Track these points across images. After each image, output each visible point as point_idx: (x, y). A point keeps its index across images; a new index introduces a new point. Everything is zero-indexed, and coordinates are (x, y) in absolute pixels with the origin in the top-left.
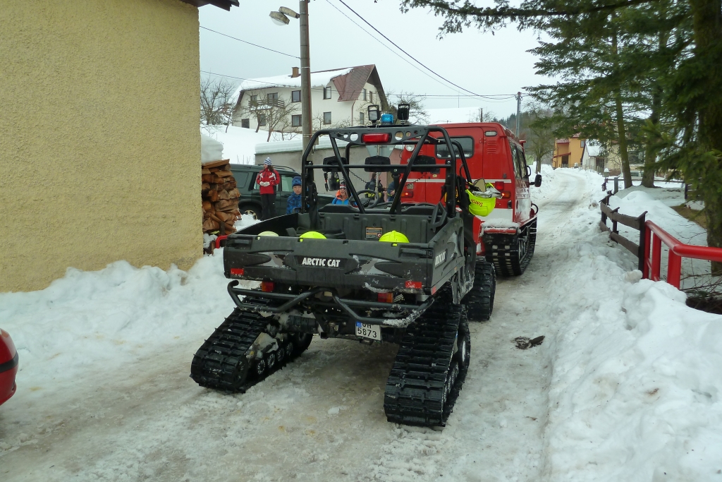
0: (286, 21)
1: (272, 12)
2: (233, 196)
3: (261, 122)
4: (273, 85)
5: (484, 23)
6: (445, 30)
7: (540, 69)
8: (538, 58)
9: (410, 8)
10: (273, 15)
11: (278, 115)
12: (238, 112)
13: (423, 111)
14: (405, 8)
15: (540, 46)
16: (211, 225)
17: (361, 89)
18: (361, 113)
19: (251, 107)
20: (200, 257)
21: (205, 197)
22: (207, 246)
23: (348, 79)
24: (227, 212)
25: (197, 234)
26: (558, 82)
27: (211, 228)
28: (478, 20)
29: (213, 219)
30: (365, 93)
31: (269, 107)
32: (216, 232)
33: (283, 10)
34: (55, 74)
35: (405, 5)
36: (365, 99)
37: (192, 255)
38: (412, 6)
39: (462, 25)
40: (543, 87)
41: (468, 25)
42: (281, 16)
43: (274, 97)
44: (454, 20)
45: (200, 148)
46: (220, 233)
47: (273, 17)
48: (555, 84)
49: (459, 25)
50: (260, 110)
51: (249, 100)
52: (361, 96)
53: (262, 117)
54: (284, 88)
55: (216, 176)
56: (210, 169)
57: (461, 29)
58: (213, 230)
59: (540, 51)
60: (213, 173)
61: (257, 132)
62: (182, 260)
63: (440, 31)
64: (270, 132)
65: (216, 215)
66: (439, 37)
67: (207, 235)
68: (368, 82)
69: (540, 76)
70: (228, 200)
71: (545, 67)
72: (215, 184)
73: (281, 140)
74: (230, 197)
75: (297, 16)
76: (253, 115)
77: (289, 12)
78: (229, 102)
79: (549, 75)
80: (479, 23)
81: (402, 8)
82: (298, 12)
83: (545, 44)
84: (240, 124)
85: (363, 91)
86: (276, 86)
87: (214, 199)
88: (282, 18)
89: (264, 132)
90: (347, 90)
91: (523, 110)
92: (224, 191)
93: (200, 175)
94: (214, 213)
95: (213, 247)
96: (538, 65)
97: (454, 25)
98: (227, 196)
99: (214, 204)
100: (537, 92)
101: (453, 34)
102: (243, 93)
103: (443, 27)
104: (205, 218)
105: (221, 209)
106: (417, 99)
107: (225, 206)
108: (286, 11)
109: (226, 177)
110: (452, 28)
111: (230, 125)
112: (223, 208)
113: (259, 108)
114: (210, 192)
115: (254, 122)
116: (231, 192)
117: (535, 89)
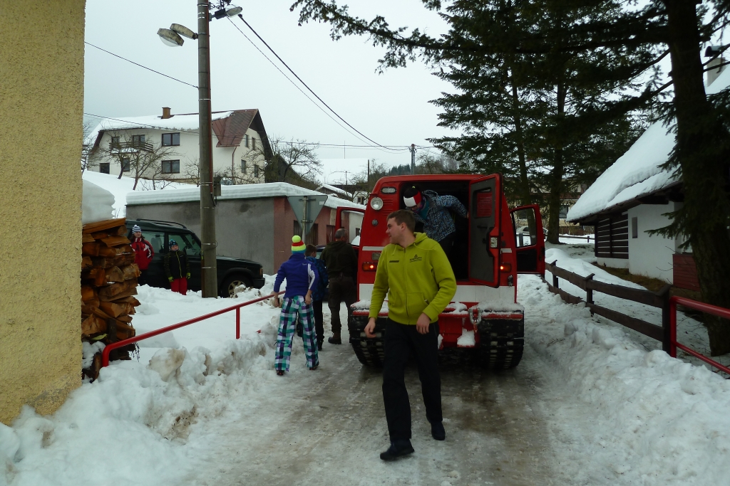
0: (180, 42)
1: (161, 30)
2: (129, 276)
3: (125, 168)
4: (139, 126)
5: (433, 58)
6: (386, 64)
7: (443, 120)
8: (442, 110)
9: (343, 35)
10: (162, 33)
11: (147, 160)
12: (97, 155)
13: (316, 160)
14: (336, 35)
15: (443, 97)
16: (94, 325)
17: (243, 135)
18: (242, 161)
19: (112, 149)
20: (76, 386)
21: (87, 280)
22: (88, 363)
23: (228, 124)
24: (119, 302)
25: (71, 346)
26: (462, 135)
27: (94, 330)
28: (426, 53)
29: (96, 316)
30: (247, 139)
31: (135, 151)
32: (101, 337)
33: (176, 28)
35: (336, 31)
36: (247, 146)
37: (60, 385)
38: (345, 32)
39: (407, 58)
40: (447, 139)
41: (413, 59)
42: (174, 35)
43: (140, 139)
44: (397, 53)
45: (80, 200)
46: (108, 337)
47: (161, 35)
48: (460, 137)
49: (403, 57)
50: (125, 154)
51: (110, 141)
52: (243, 143)
53: (125, 161)
54: (153, 130)
55: (104, 245)
56: (94, 234)
57: (405, 63)
58: (97, 334)
59: (442, 102)
60: (98, 241)
61: (120, 178)
62: (44, 397)
63: (380, 64)
64: (137, 178)
65: (101, 308)
66: (378, 71)
67: (87, 344)
68: (251, 127)
69: (442, 128)
70: (121, 284)
71: (448, 119)
72: (101, 258)
73: (152, 188)
74: (124, 277)
75: (194, 36)
76: (115, 159)
77: (185, 31)
78: (85, 143)
79: (452, 127)
80: (426, 57)
81: (333, 34)
82: (196, 31)
83: (449, 95)
84: (98, 168)
85: (245, 137)
86: (143, 126)
87: (100, 283)
88: (175, 38)
89: (128, 180)
90: (226, 135)
91: (418, 163)
92: (116, 268)
93: (79, 245)
94: (98, 303)
95: (98, 364)
96: (442, 116)
97: (397, 58)
98: (120, 277)
99: (98, 290)
100: (441, 143)
101: (394, 68)
102: (102, 133)
103: (384, 59)
104: (85, 315)
105: (109, 298)
106: (309, 147)
107: (117, 292)
108: (180, 29)
109: (119, 246)
110: (394, 61)
111: (86, 170)
112: (114, 297)
113: (123, 151)
114: (92, 272)
115: (115, 166)
116: (127, 270)
117: (439, 141)
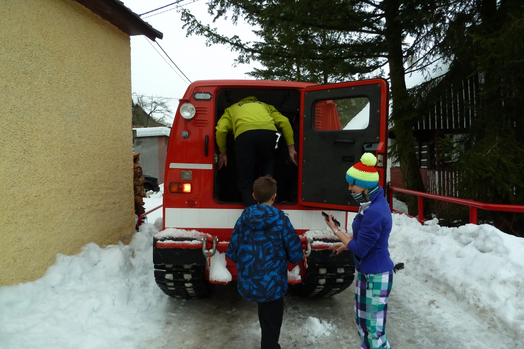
6: (238, 62)
9: (213, 44)
13: (170, 109)
20: (134, 233)
34: (49, 85)
35: (209, 41)
49: (248, 58)
57: (249, 62)
62: (125, 237)
63: (235, 61)
66: (234, 65)
70: (139, 186)
81: (207, 43)
92: (137, 178)
97: (245, 58)
101: (243, 64)
103: (237, 59)
107: (138, 190)
110: (243, 60)
116: (141, 180)
